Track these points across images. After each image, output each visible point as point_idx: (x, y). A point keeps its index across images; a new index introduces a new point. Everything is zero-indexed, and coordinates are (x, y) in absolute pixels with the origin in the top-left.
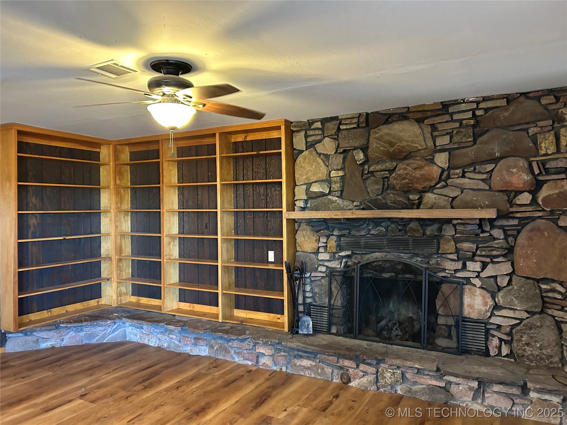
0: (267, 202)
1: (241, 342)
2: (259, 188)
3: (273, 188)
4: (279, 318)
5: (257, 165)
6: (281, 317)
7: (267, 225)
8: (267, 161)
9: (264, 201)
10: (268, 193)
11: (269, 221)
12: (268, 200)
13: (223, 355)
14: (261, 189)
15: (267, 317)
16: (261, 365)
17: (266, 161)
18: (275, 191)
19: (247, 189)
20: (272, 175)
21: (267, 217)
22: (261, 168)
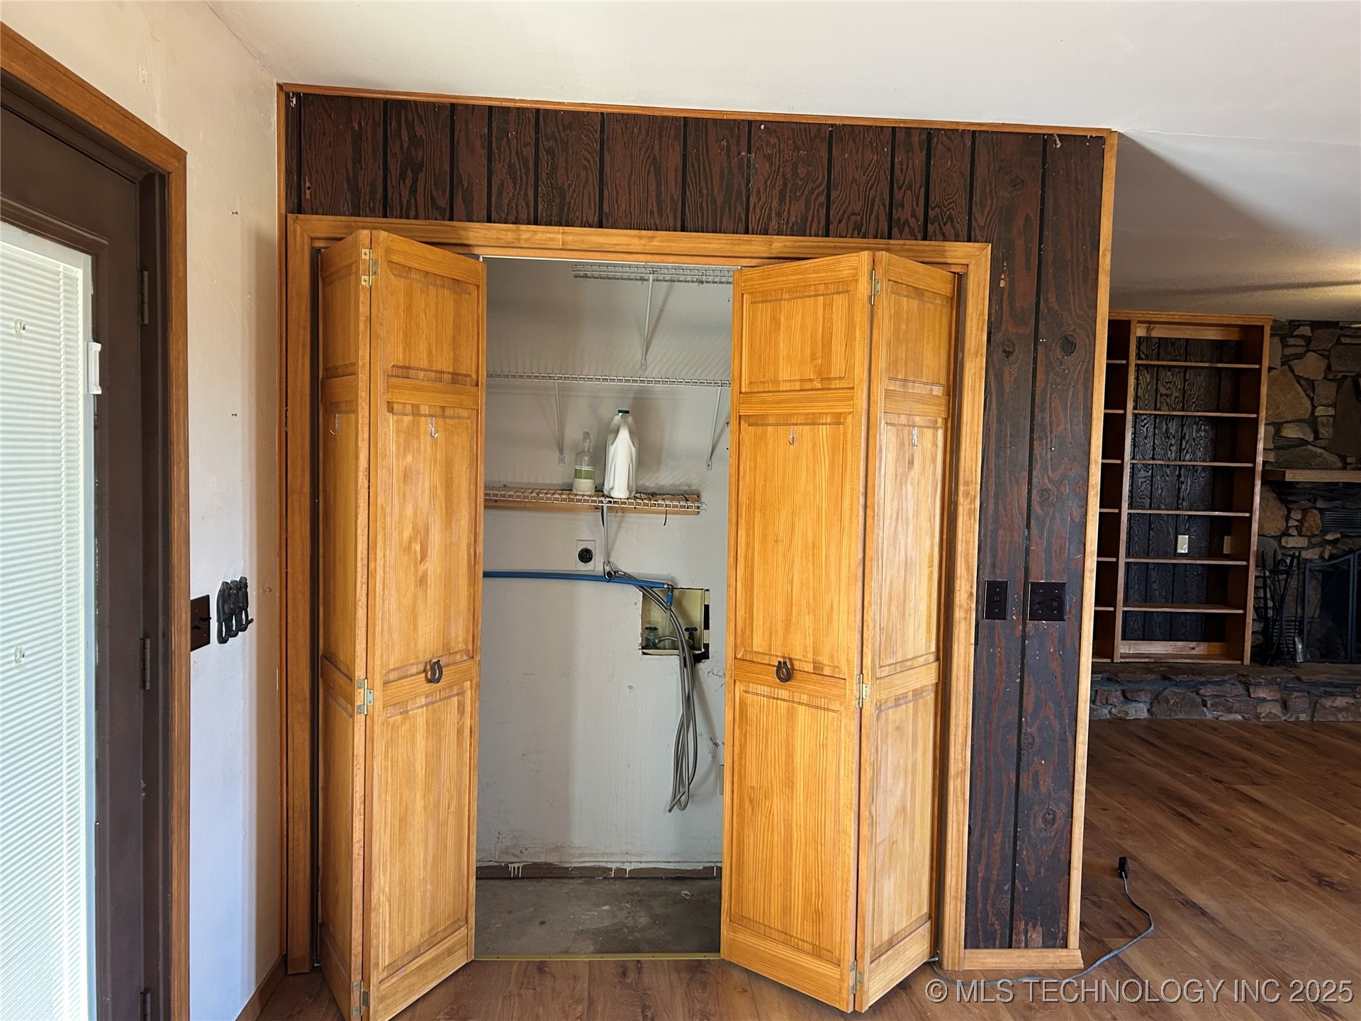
0: (1181, 450)
1: (1220, 685)
2: (1167, 424)
3: (1195, 426)
4: (1193, 648)
5: (1167, 383)
6: (1197, 646)
7: (1179, 489)
8: (1187, 378)
9: (1174, 448)
10: (1185, 434)
11: (1183, 483)
12: (1184, 447)
13: (1185, 712)
14: (1170, 426)
15: (1170, 649)
16: (1263, 717)
17: (1185, 376)
18: (1198, 431)
19: (1143, 424)
20: (1194, 403)
21: (1179, 476)
22: (1174, 389)
